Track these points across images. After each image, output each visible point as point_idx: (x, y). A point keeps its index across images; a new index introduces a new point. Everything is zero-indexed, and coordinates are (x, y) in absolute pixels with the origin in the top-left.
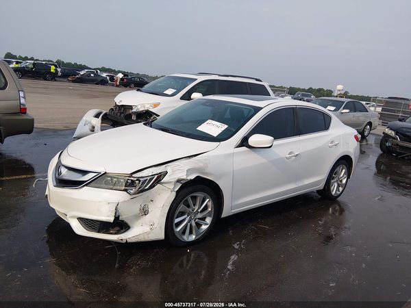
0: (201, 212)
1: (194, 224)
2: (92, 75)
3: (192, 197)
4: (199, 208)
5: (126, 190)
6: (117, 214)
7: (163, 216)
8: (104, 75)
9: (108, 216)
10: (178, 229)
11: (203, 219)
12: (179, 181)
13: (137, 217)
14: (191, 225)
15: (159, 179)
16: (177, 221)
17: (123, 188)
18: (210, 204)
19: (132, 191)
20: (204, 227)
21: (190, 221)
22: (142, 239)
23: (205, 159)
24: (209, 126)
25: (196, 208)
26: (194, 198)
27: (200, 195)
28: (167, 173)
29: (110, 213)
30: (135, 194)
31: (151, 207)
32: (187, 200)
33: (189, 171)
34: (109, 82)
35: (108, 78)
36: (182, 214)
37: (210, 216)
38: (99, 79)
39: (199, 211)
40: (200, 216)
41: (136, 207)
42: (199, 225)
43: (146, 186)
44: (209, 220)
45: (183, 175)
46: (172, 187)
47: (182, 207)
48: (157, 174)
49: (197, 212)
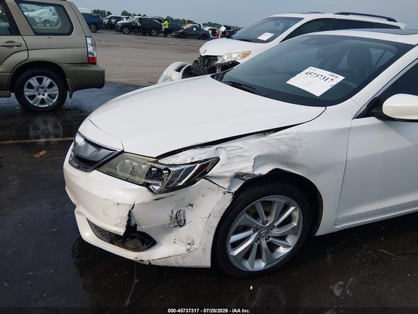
0: (279, 226)
1: (264, 244)
2: (194, 29)
3: (263, 203)
4: (275, 221)
5: (147, 185)
6: (133, 223)
7: (209, 232)
8: (207, 29)
9: (116, 225)
10: (236, 252)
11: (283, 238)
12: (238, 176)
13: (166, 229)
14: (259, 247)
15: (204, 169)
16: (234, 238)
17: (143, 180)
18: (297, 214)
19: (157, 188)
20: (283, 251)
21: (257, 239)
22: (173, 263)
23: (293, 139)
24: (309, 78)
25: (271, 219)
26: (268, 205)
27: (279, 200)
28: (218, 159)
29: (119, 221)
30: (160, 192)
31: (190, 215)
32: (254, 207)
33: (259, 160)
34: (211, 36)
35: (210, 32)
36: (244, 228)
37: (295, 234)
38: (202, 33)
39: (276, 224)
40: (276, 232)
41: (163, 213)
42: (272, 247)
43: (180, 181)
44: (291, 241)
45: (247, 167)
46: (226, 185)
47: (244, 218)
48: (200, 162)
49: (272, 227)
